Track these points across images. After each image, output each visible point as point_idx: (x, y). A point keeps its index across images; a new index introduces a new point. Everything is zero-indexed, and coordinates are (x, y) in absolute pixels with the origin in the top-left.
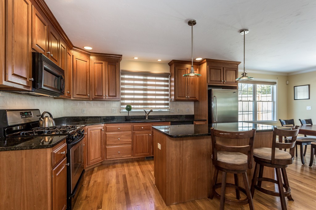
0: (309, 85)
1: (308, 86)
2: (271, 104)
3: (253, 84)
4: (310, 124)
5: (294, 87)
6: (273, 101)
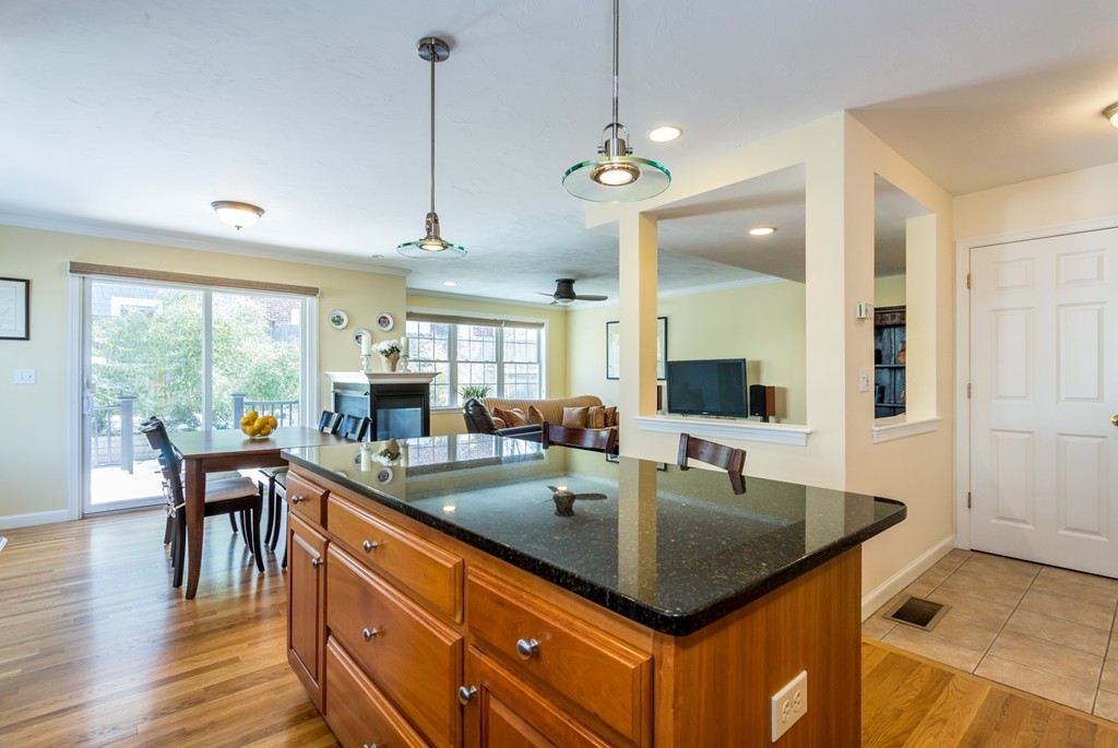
0: (27, 282)
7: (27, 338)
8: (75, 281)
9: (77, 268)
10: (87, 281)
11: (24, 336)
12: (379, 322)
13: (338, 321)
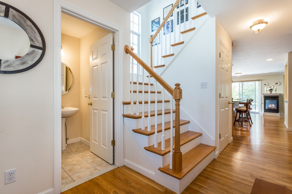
12: (276, 84)
13: (265, 85)
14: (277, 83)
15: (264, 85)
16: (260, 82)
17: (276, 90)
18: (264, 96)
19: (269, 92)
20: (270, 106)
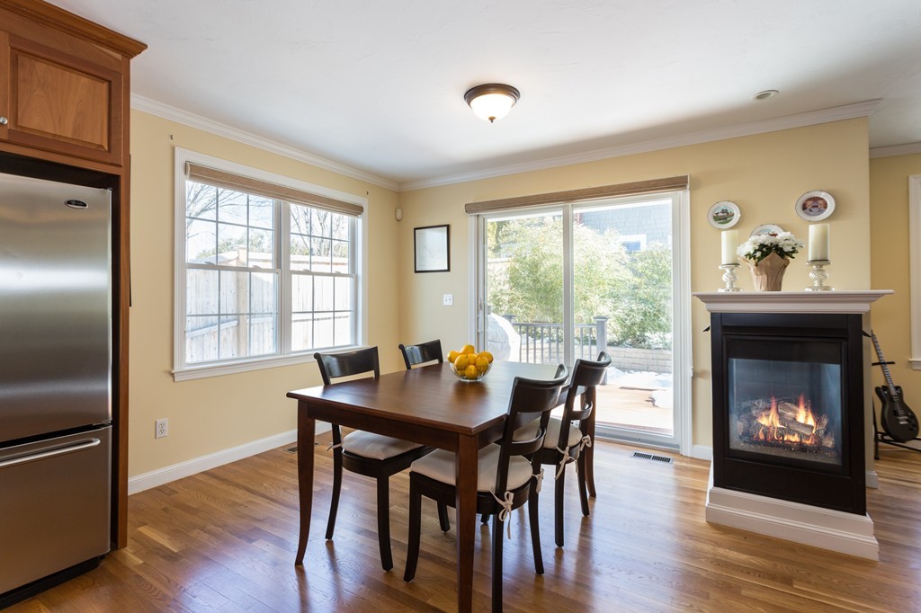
0: (448, 226)
1: (446, 228)
2: (345, 285)
3: (275, 200)
4: (436, 362)
5: (415, 229)
6: (353, 273)
7: (449, 270)
8: (471, 220)
9: (470, 208)
10: (481, 219)
11: (446, 268)
12: (804, 208)
13: (723, 217)
14: (816, 199)
15: (717, 218)
16: (684, 195)
17: (821, 261)
18: (714, 316)
19: (754, 283)
20: (769, 420)
